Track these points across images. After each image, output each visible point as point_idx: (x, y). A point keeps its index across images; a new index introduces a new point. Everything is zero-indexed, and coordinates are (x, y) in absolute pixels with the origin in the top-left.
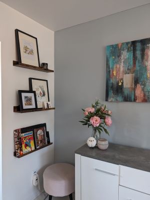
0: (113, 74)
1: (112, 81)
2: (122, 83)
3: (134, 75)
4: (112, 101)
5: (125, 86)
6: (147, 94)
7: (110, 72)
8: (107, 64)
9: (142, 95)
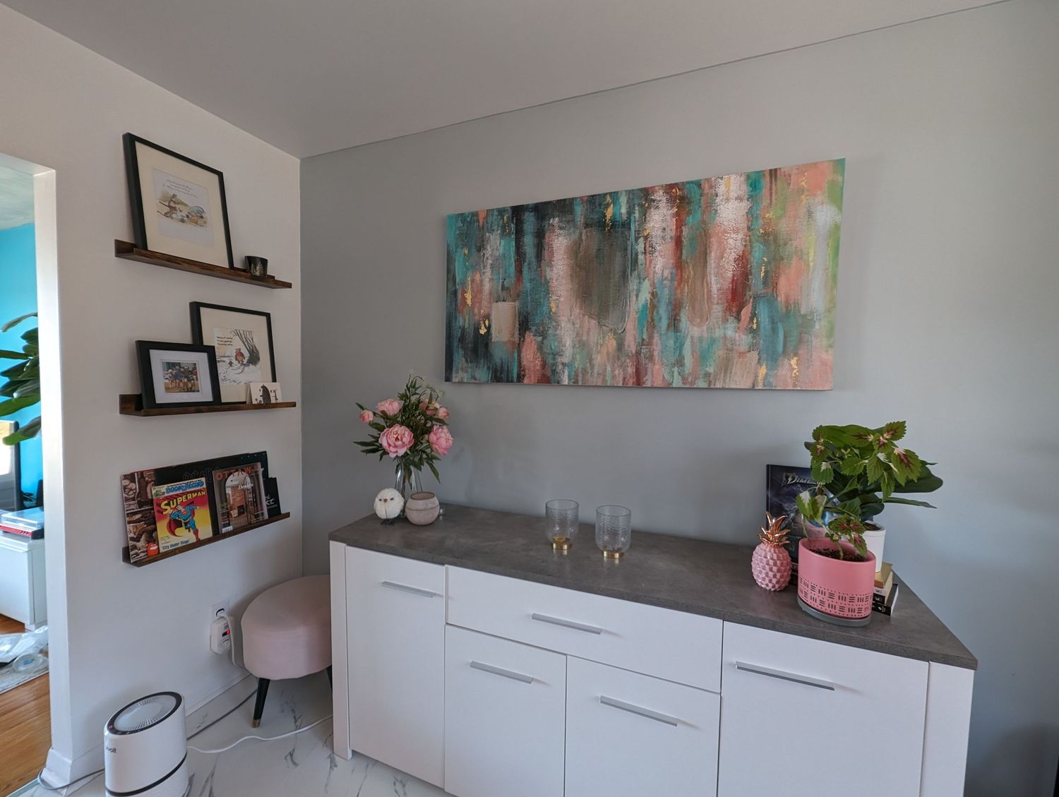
0: (464, 299)
1: (463, 321)
2: (489, 328)
3: (517, 303)
4: (461, 383)
5: (495, 337)
6: (550, 360)
7: (455, 293)
8: (449, 271)
9: (538, 362)
